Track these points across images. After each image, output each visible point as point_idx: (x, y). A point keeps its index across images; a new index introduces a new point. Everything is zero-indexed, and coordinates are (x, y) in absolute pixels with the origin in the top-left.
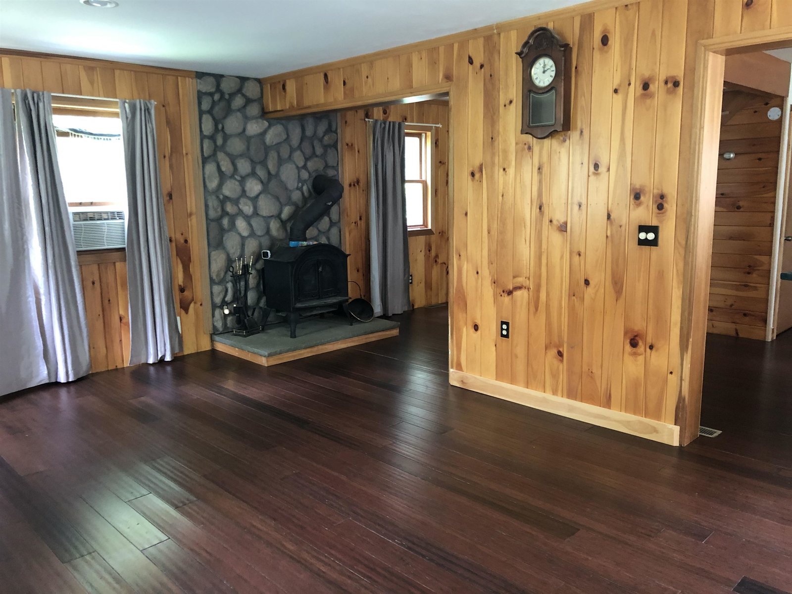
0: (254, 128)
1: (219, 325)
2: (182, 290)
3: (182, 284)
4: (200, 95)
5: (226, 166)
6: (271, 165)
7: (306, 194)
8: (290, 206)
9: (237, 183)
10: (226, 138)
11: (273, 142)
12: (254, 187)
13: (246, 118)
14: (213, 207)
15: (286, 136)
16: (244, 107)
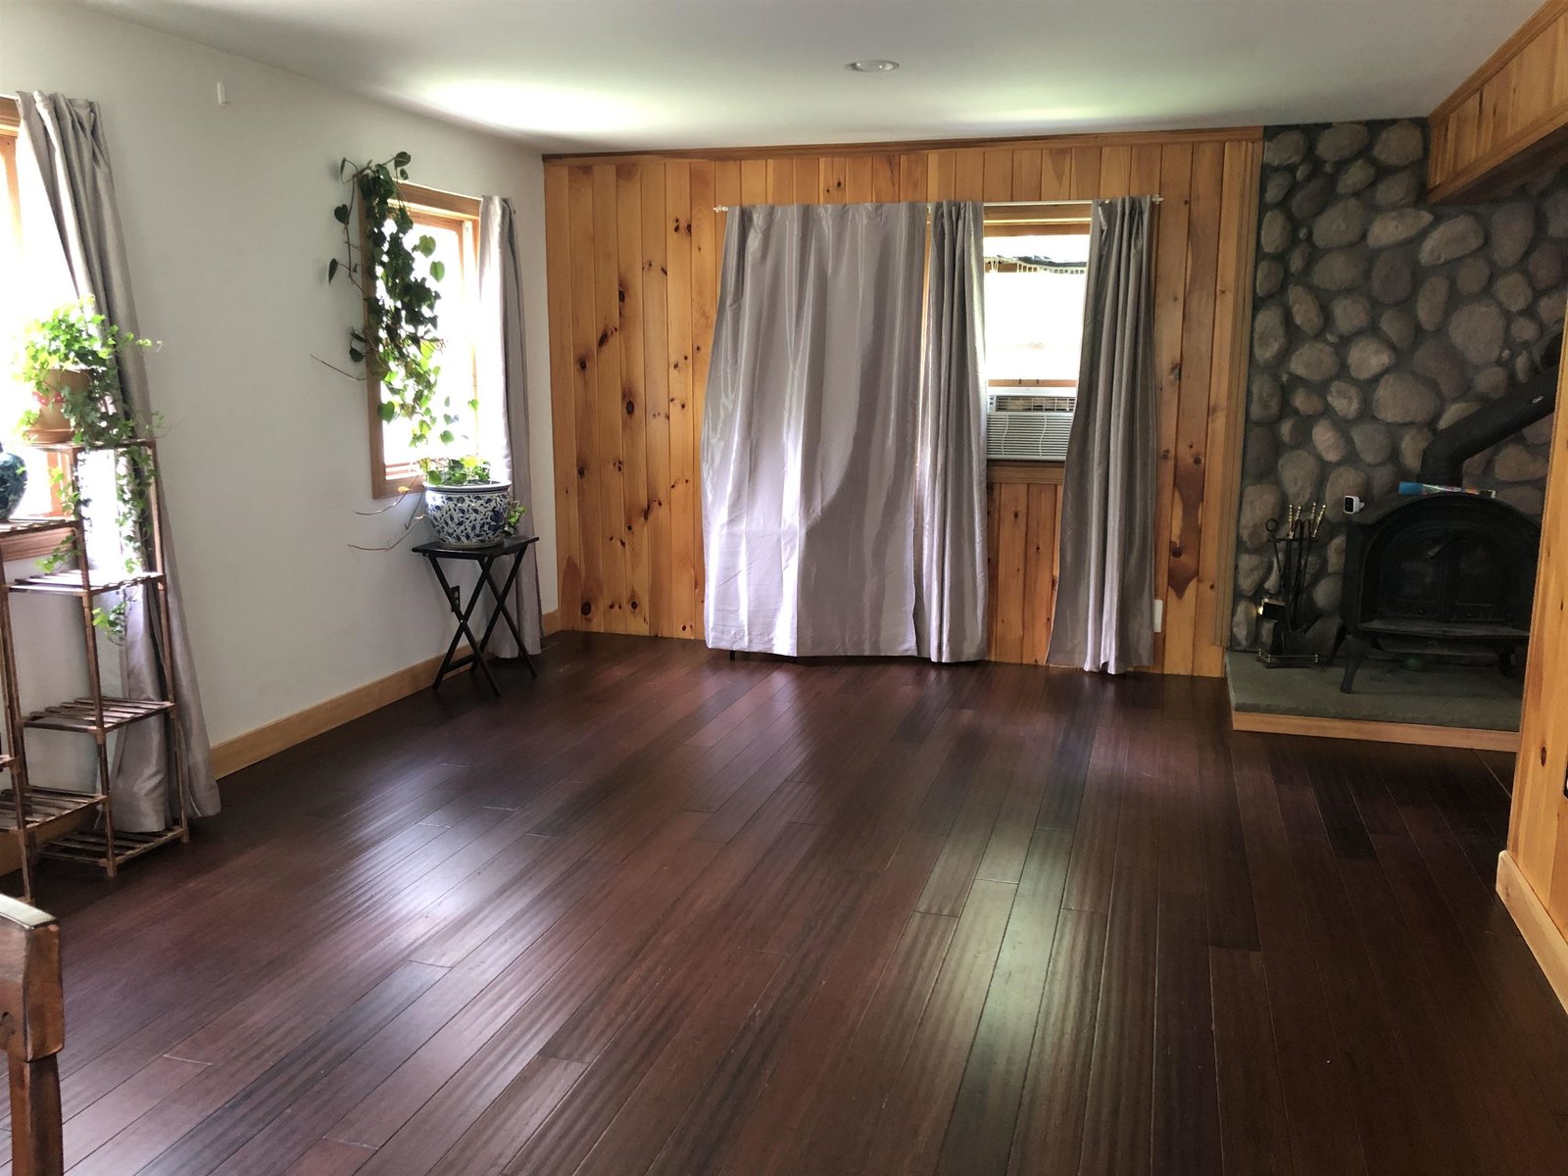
0: (1386, 231)
1: (1241, 633)
2: (1176, 552)
3: (1178, 542)
4: (1266, 172)
5: (1304, 312)
6: (1426, 311)
7: (1521, 376)
8: (1466, 402)
9: (1328, 349)
10: (1314, 255)
11: (1439, 258)
12: (1369, 358)
13: (1373, 210)
14: (1260, 397)
15: (1482, 241)
16: (1372, 185)
